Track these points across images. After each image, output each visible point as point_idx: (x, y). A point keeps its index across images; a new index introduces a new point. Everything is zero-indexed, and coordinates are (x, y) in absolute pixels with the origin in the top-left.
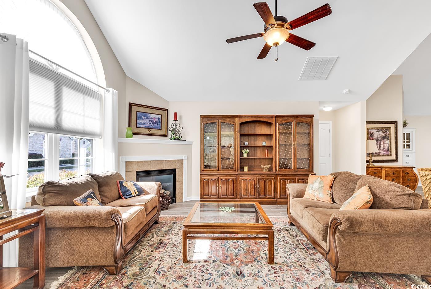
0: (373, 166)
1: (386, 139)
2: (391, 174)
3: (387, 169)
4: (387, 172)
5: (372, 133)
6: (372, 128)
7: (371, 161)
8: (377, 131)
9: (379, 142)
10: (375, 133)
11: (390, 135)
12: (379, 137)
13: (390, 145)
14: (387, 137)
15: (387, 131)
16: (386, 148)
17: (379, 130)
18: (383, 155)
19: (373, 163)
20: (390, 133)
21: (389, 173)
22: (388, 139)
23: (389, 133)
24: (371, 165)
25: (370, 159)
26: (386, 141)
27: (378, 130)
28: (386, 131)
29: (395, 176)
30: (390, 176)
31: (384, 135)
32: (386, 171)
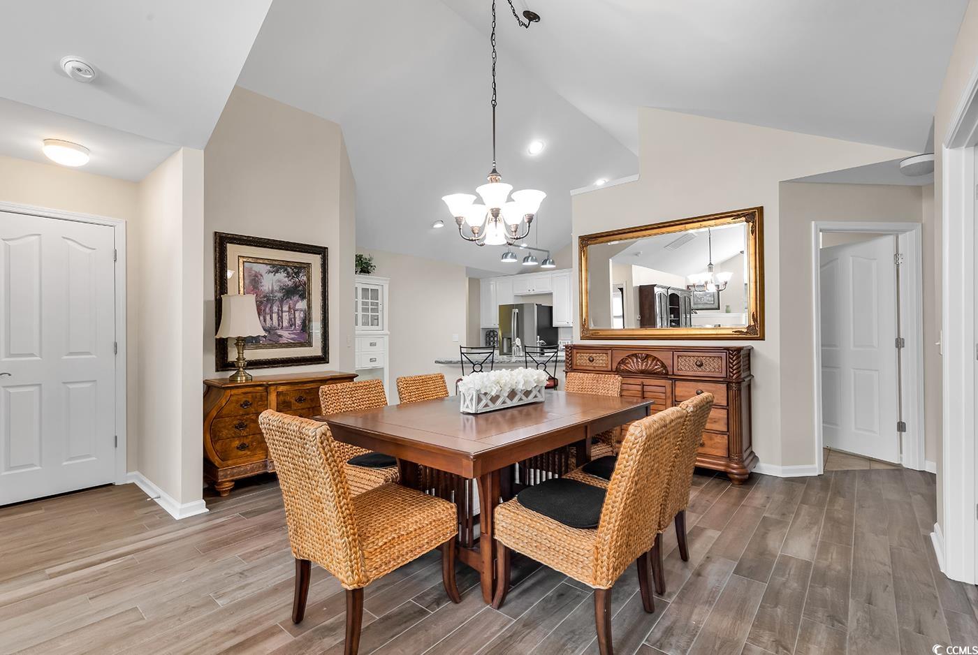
0: (246, 380)
1: (296, 298)
2: (293, 401)
3: (281, 389)
4: (281, 398)
5: (256, 276)
6: (257, 260)
7: (242, 363)
8: (271, 269)
9: (278, 303)
10: (265, 276)
11: (309, 286)
12: (278, 288)
13: (309, 314)
14: (300, 291)
15: (301, 275)
16: (298, 322)
17: (277, 267)
18: (288, 345)
19: (247, 371)
20: (309, 279)
21: (288, 398)
22: (302, 297)
23: (305, 278)
24: (239, 379)
25: (238, 359)
26: (298, 301)
27: (274, 266)
28: (297, 274)
29: (306, 406)
30: (291, 407)
31: (290, 283)
32: (279, 394)
